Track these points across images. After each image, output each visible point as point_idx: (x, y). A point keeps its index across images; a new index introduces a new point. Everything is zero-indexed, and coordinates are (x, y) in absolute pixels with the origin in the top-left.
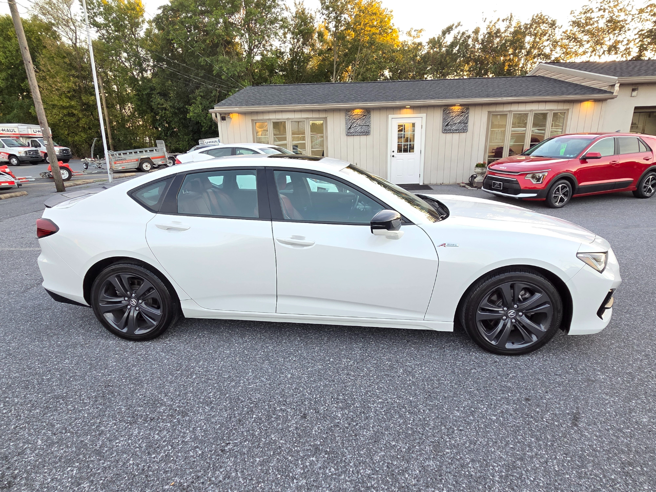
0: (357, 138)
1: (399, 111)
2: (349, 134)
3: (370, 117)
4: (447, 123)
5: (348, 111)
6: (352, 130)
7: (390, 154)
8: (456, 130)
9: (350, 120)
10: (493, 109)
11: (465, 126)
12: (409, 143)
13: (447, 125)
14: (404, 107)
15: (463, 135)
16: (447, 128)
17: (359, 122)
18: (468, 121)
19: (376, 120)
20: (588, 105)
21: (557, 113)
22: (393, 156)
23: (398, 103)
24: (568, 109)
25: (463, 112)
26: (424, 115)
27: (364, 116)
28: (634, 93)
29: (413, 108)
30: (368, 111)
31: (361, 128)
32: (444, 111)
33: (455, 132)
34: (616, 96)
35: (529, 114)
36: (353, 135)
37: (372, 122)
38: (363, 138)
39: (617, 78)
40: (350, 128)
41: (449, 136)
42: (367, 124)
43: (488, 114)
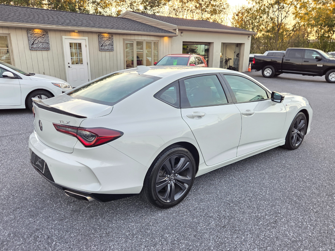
0: (39, 53)
1: (69, 34)
2: (32, 49)
3: (48, 36)
4: (101, 45)
5: (28, 30)
6: (35, 46)
7: (67, 65)
8: (108, 49)
9: (32, 37)
10: (125, 37)
11: (112, 47)
12: (79, 57)
13: (102, 46)
14: (73, 31)
15: (111, 53)
16: (102, 48)
17: (40, 39)
18: (113, 44)
19: (53, 39)
20: (166, 39)
21: (155, 42)
22: (69, 67)
23: (70, 28)
24: (159, 41)
25: (110, 38)
26: (87, 38)
27: (44, 35)
28: (182, 34)
29: (80, 32)
30: (46, 31)
31: (43, 44)
32: (98, 36)
33: (107, 50)
34: (177, 35)
35: (144, 42)
36: (36, 50)
37: (50, 40)
38: (45, 53)
39: (176, 26)
40: (33, 44)
41: (104, 53)
42: (47, 42)
43: (123, 40)
